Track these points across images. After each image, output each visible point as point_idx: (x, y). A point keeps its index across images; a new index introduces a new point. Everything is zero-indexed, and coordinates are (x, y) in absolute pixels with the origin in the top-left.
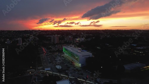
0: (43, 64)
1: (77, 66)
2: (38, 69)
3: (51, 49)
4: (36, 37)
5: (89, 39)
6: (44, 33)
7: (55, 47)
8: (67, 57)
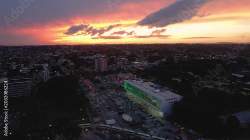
0: (98, 112)
1: (157, 115)
2: (95, 123)
3: (100, 82)
4: (69, 61)
5: (156, 63)
6: (76, 51)
7: (105, 79)
8: (134, 99)
